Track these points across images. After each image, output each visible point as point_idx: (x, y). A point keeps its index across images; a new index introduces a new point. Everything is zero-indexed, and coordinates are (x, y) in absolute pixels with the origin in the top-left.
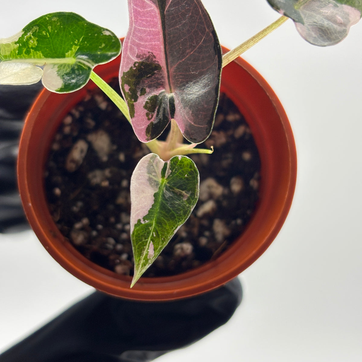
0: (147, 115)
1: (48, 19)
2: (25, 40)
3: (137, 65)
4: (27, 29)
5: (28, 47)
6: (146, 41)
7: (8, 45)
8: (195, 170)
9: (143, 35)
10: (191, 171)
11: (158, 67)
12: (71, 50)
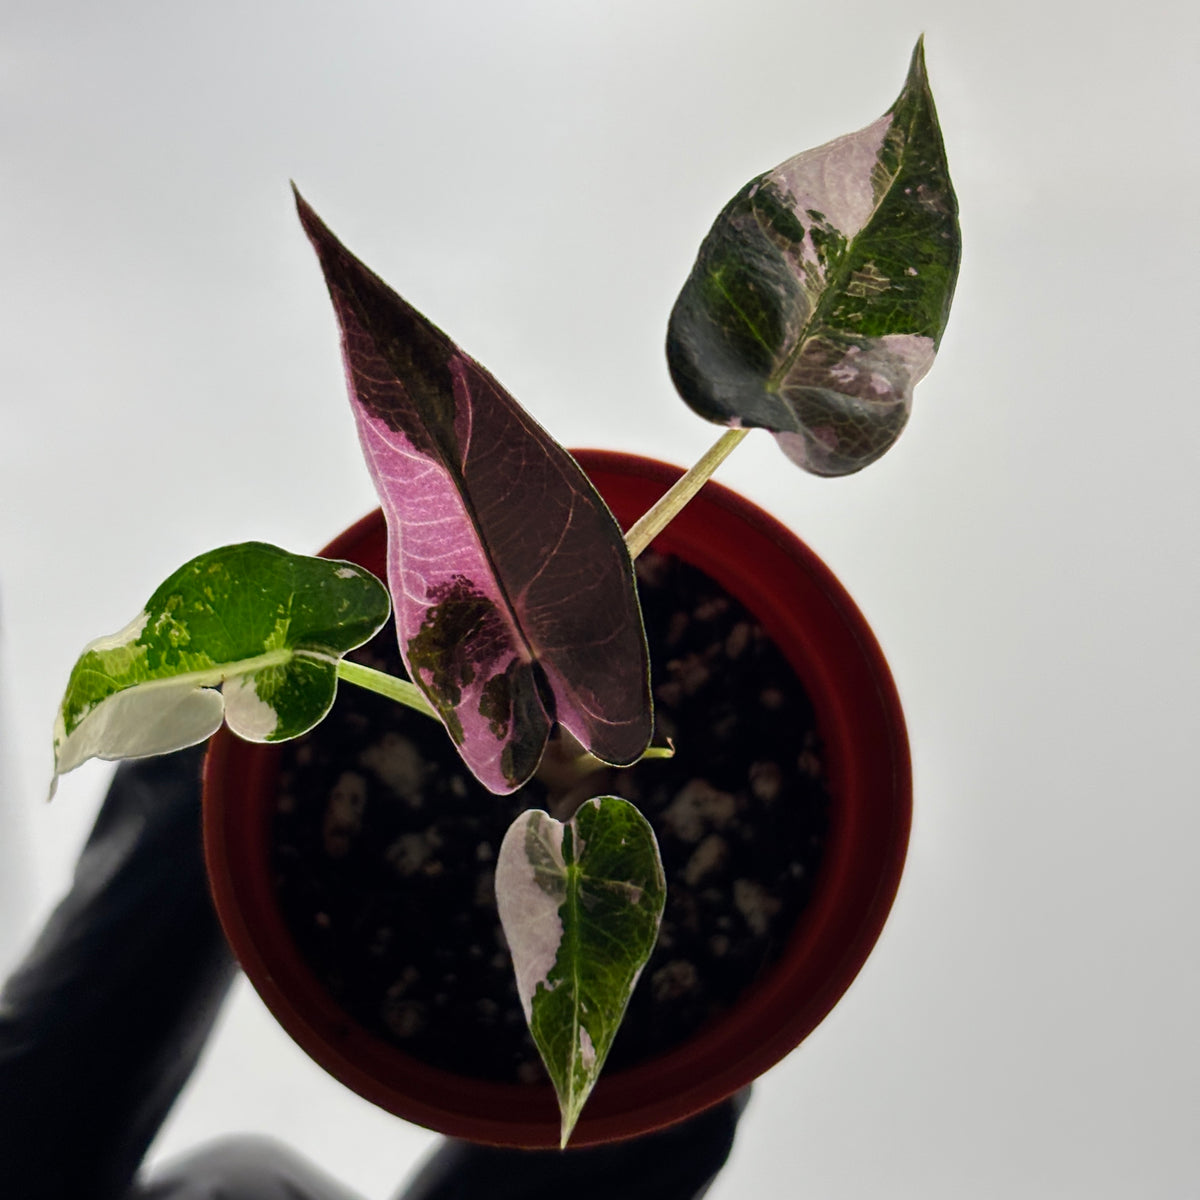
0: (493, 728)
1: (197, 571)
2: (157, 633)
3: (434, 614)
4: (155, 606)
5: (171, 648)
6: (437, 553)
7: (119, 652)
8: (641, 823)
9: (429, 540)
10: (633, 827)
11: (485, 606)
12: (274, 630)
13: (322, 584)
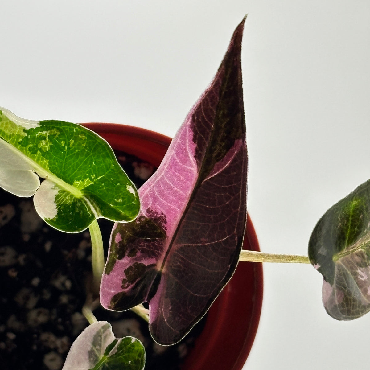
0: (124, 281)
1: (74, 130)
2: (36, 135)
3: (143, 220)
4: (46, 125)
5: (37, 146)
6: (166, 200)
8: (142, 361)
9: (166, 192)
10: (138, 359)
11: (163, 235)
12: (83, 181)
13: (118, 184)
